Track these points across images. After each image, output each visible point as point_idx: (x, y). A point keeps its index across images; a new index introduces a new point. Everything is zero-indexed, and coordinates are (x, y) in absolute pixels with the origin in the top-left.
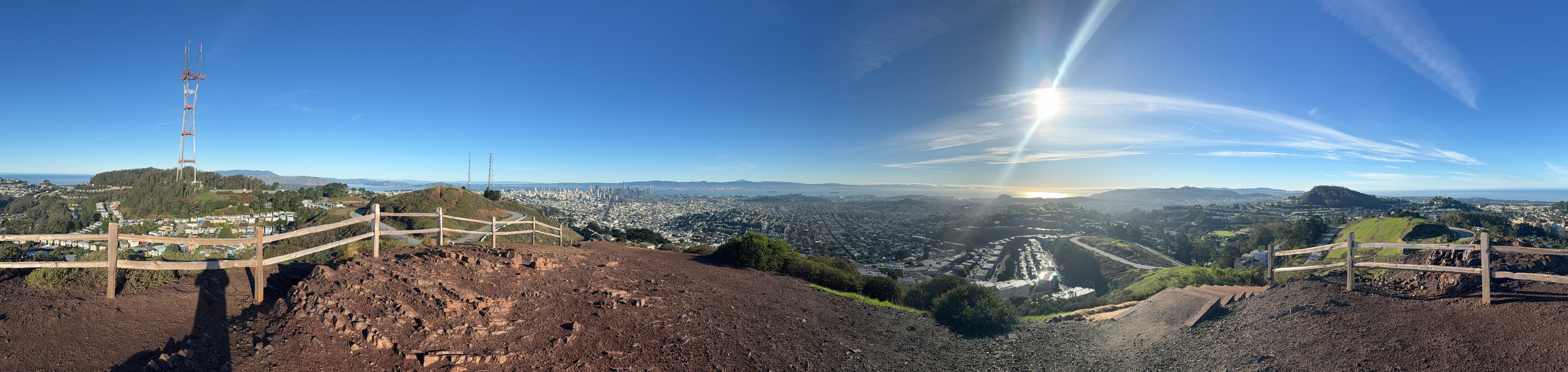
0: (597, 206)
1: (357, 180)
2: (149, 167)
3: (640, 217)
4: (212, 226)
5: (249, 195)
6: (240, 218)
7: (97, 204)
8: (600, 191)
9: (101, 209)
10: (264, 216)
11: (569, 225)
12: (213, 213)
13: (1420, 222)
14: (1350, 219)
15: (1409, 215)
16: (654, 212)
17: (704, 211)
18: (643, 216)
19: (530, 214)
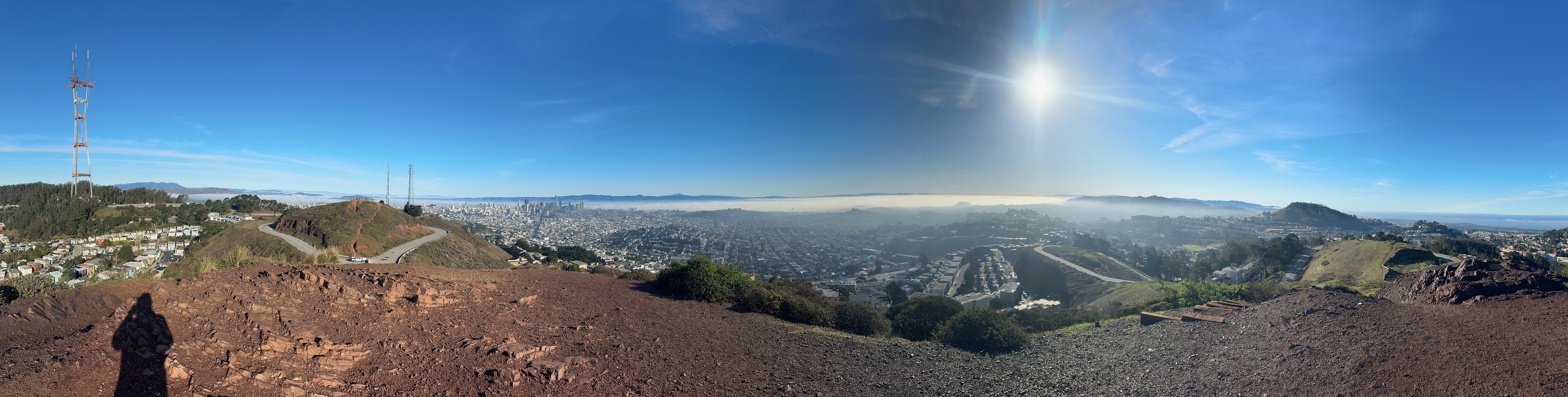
0: (527, 221)
2: (38, 181)
3: (572, 234)
4: (111, 243)
5: (152, 209)
6: (141, 233)
8: (530, 206)
10: (167, 231)
11: (497, 242)
12: (112, 230)
13: (1404, 246)
14: (1328, 239)
15: (1392, 239)
16: (587, 229)
17: (639, 227)
18: (575, 233)
19: (454, 230)
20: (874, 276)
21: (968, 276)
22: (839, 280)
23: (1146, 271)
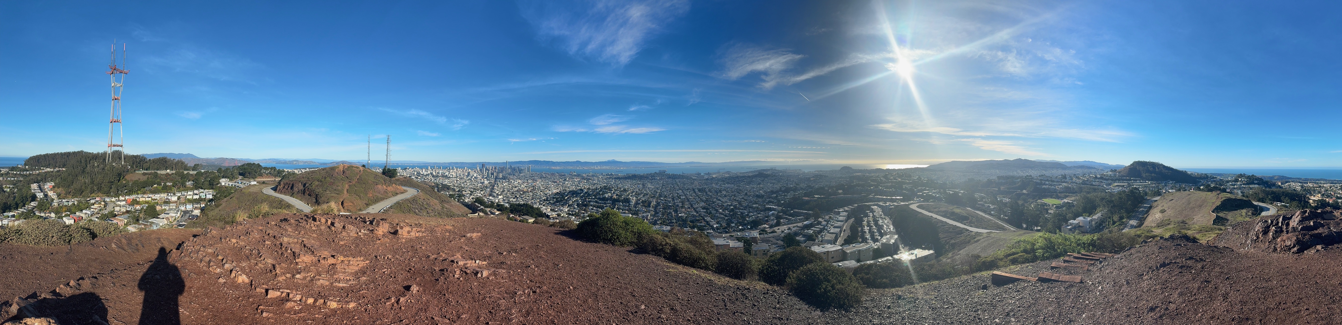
0: (484, 182)
1: (269, 160)
2: (80, 150)
3: (522, 193)
4: (138, 203)
5: (172, 175)
6: (164, 196)
7: (32, 185)
8: (486, 169)
9: (36, 190)
10: (186, 194)
11: (458, 200)
12: (139, 192)
13: (1227, 196)
14: (1164, 191)
15: (1217, 190)
16: (534, 189)
17: (578, 188)
18: (524, 192)
19: (423, 190)
20: (774, 228)
21: (853, 229)
22: (744, 233)
23: (1009, 222)
